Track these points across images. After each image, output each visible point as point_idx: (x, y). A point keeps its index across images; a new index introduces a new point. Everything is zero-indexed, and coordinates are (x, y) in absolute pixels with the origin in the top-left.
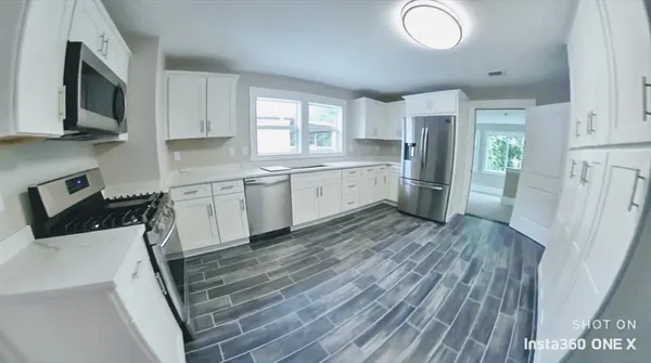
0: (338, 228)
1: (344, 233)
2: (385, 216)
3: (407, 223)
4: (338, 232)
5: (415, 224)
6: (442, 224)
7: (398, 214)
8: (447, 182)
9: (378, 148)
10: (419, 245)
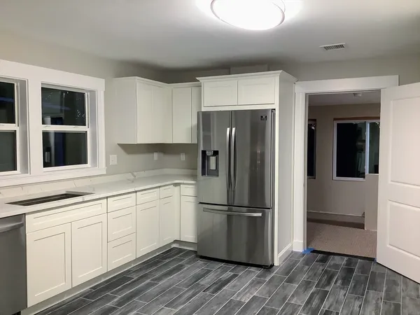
0: (109, 299)
1: (120, 304)
2: (179, 268)
3: (216, 273)
4: (110, 304)
5: (229, 274)
6: (269, 268)
7: (200, 262)
8: (268, 204)
9: (156, 155)
10: (240, 303)
